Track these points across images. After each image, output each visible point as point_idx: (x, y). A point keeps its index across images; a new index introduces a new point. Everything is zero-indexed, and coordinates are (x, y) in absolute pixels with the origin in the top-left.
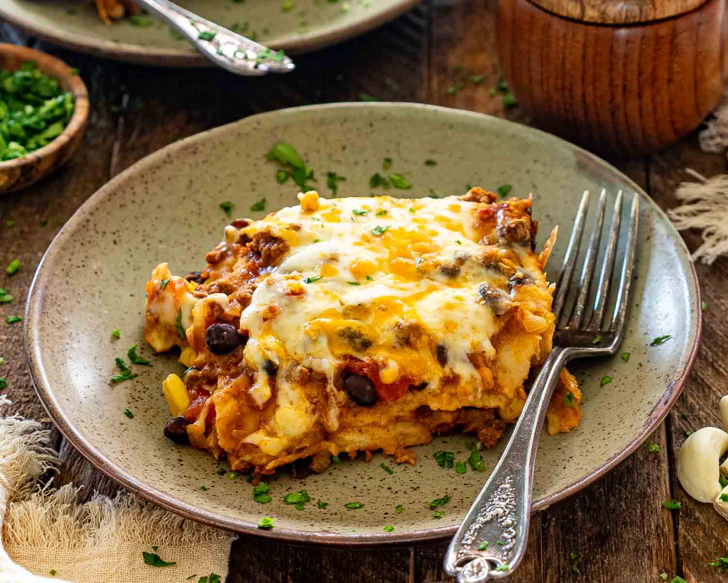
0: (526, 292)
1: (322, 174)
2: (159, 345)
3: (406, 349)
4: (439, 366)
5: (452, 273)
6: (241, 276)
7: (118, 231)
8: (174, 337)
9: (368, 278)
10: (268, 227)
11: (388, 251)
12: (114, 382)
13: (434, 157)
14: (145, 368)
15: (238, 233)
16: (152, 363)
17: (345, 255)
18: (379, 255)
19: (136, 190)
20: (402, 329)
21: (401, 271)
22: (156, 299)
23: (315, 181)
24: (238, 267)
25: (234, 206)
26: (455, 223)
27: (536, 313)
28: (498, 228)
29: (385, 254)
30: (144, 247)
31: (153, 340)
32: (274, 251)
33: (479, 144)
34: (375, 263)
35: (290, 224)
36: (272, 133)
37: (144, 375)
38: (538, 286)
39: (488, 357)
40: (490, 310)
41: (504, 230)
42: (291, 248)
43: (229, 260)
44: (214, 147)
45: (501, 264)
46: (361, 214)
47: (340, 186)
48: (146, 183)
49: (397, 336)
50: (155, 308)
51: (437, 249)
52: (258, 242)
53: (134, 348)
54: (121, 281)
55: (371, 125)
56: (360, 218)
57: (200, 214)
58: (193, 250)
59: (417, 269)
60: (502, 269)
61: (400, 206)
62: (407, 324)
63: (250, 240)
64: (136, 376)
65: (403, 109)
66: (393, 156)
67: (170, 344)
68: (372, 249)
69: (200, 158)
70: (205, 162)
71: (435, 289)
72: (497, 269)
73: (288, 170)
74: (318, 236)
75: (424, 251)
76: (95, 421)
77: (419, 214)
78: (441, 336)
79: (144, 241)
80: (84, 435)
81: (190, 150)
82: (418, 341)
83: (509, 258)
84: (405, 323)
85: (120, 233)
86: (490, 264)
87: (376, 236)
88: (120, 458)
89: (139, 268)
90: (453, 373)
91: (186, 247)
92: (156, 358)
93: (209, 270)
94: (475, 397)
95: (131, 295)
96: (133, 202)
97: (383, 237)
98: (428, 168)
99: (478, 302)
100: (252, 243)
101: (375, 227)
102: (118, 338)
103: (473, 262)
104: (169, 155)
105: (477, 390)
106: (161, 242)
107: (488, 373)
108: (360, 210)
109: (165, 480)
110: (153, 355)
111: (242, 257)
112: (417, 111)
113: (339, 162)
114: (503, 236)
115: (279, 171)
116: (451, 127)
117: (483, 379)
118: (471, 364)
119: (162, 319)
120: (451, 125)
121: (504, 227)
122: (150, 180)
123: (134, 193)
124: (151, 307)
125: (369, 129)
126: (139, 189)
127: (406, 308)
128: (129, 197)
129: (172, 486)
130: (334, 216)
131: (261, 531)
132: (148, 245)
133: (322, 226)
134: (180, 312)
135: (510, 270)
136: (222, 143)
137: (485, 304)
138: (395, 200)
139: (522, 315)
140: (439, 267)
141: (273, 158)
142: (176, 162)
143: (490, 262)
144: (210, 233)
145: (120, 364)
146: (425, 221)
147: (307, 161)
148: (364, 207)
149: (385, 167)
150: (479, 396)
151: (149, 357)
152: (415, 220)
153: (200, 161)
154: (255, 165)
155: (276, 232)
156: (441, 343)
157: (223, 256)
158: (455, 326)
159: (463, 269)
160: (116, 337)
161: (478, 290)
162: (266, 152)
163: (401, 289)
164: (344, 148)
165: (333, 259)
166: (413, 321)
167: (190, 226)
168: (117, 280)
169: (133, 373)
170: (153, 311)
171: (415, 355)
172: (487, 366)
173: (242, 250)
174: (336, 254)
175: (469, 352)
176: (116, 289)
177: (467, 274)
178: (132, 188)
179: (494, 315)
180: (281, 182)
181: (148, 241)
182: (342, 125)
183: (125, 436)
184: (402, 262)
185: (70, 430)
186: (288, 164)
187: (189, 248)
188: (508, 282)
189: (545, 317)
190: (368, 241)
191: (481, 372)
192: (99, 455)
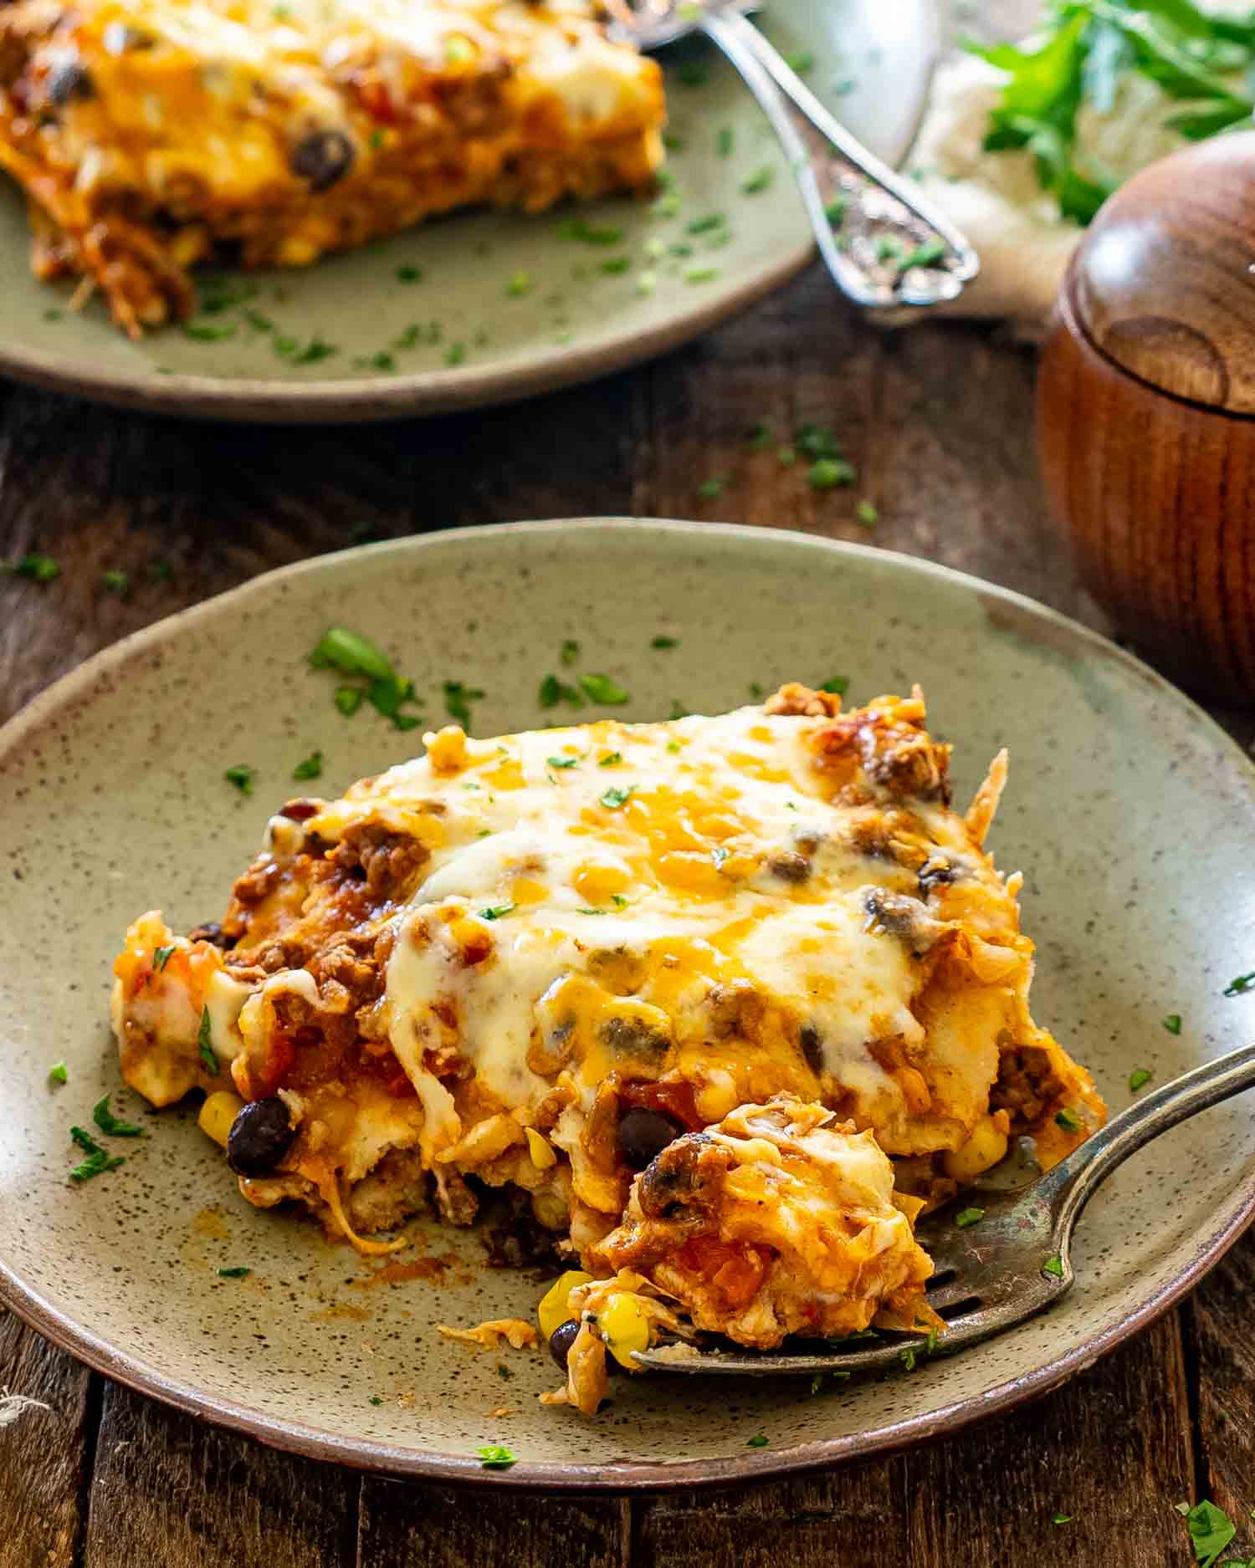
0: (962, 898)
1: (432, 687)
2: (158, 1090)
3: (735, 1045)
4: (811, 1076)
5: (793, 873)
6: (327, 923)
7: (20, 849)
8: (193, 1070)
9: (617, 900)
10: (375, 811)
11: (645, 840)
12: (77, 1180)
13: (671, 631)
14: (136, 1144)
15: (299, 831)
16: (151, 1130)
17: (556, 855)
18: (628, 851)
19: (46, 756)
20: (721, 1004)
21: (682, 881)
22: (143, 993)
23: (420, 703)
24: (315, 905)
25: (255, 772)
26: (773, 766)
27: (992, 941)
28: (867, 766)
29: (642, 846)
30: (79, 878)
31: (145, 1081)
32: (398, 862)
33: (764, 594)
34: (626, 869)
35: (422, 802)
36: (314, 608)
37: (138, 1158)
38: (985, 883)
39: (911, 1046)
40: (898, 944)
41: (885, 769)
42: (433, 853)
43: (288, 892)
44: (196, 649)
45: (893, 843)
46: (567, 766)
47: (476, 709)
48: (64, 739)
49: (713, 1019)
50: (144, 1010)
51: (750, 824)
52: (354, 847)
53: (106, 1103)
54: (46, 958)
55: (525, 573)
56: (566, 775)
57: (185, 797)
58: (185, 877)
59: (720, 871)
60: (897, 853)
61: (645, 741)
62: (732, 992)
63: (332, 845)
64: (121, 1161)
65: (590, 532)
66: (579, 635)
67: (183, 1086)
68: (611, 839)
69: (169, 674)
70: (181, 682)
71: (770, 911)
72: (888, 854)
73: (358, 683)
74: (484, 821)
75: (722, 833)
76: (62, 1268)
77: (691, 755)
78: (807, 1010)
79: (76, 866)
80: (51, 1302)
81: (148, 659)
82: (761, 1028)
83: (908, 828)
84: (726, 991)
85: (26, 854)
86: (870, 845)
87: (611, 809)
88: (137, 1343)
89: (77, 925)
90: (840, 1087)
91: (167, 872)
92: (155, 1119)
93: (242, 917)
94: (893, 1134)
95: (73, 987)
96: (43, 782)
97: (627, 809)
98: (660, 656)
99: (869, 930)
100: (338, 849)
101: (605, 791)
102: (64, 1082)
103: (834, 844)
104: (104, 676)
105: (897, 1119)
106: (112, 865)
107: (915, 1079)
108: (564, 758)
109: (244, 1382)
110: (146, 1113)
111: (319, 882)
112: (622, 534)
113: (465, 658)
114: (883, 782)
115: (341, 689)
116: (700, 562)
117: (907, 1094)
118: (876, 1064)
119: (165, 1034)
120: (700, 559)
121: (881, 764)
122: (71, 733)
123: (42, 764)
124: (135, 1009)
125: (520, 582)
126: (52, 752)
127: (719, 958)
128: (31, 771)
129: (262, 1394)
130: (508, 776)
131: (491, 1472)
132: (88, 874)
133: (491, 800)
134: (205, 1016)
135: (915, 854)
136: (211, 639)
137: (884, 932)
138: (628, 728)
139: (968, 949)
140: (765, 863)
141: (326, 662)
142: (120, 687)
143: (871, 841)
144: (214, 836)
145: (83, 1139)
146: (708, 768)
147: (398, 662)
148: (568, 749)
149: (566, 661)
150: (902, 1129)
151: (140, 1120)
152: (685, 768)
153: (169, 681)
154: (287, 680)
155: (396, 820)
156: (808, 1026)
157: (273, 882)
158: (830, 985)
159: (817, 863)
160: (57, 1081)
161: (862, 904)
162: (307, 649)
163: (700, 917)
164: (472, 627)
165: (533, 866)
166: (743, 983)
167: (168, 823)
168: (37, 957)
169: (113, 1156)
170: (140, 1018)
171: (761, 1057)
172: (910, 1064)
173: (316, 867)
174: (535, 857)
175: (869, 1039)
176: (37, 976)
177: (826, 871)
178: (37, 753)
179: (908, 954)
180: (347, 711)
181: (86, 865)
182: (461, 577)
183: (131, 1296)
184: (682, 861)
185: (23, 1295)
186: (360, 672)
187: (175, 874)
188: (916, 880)
189: (1012, 945)
190: (597, 822)
191: (901, 1080)
192: (99, 1342)
